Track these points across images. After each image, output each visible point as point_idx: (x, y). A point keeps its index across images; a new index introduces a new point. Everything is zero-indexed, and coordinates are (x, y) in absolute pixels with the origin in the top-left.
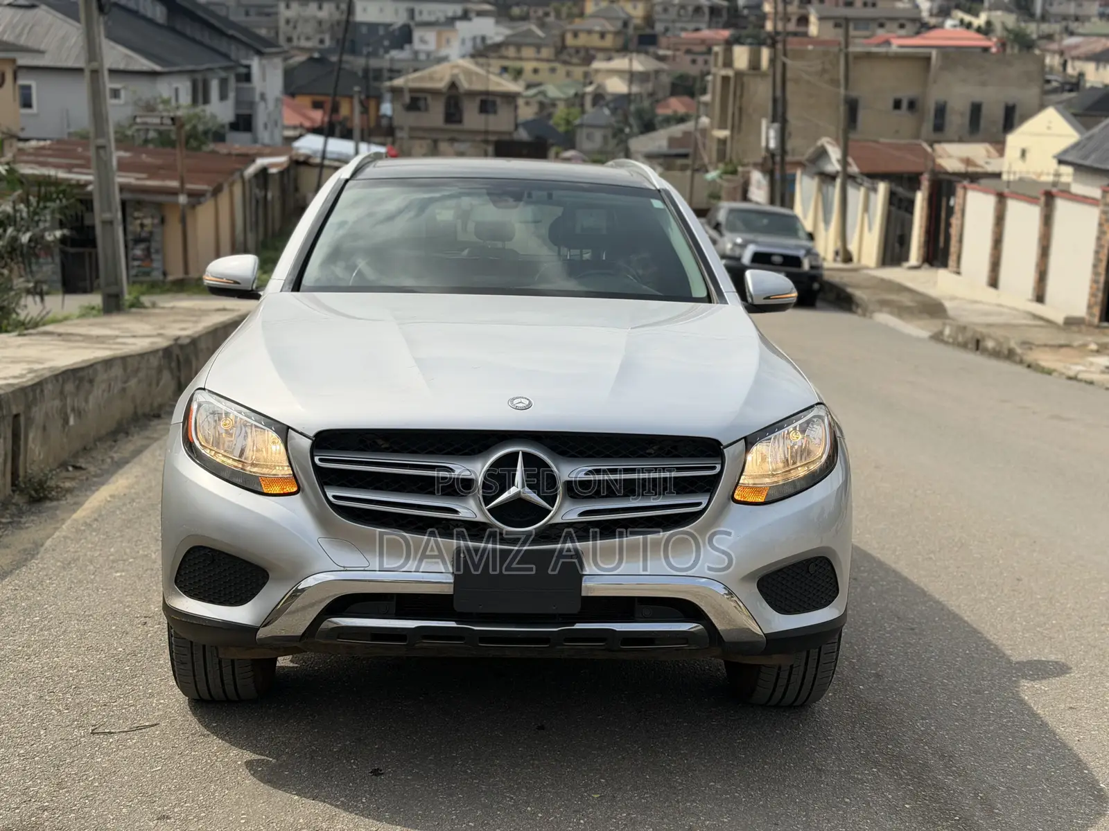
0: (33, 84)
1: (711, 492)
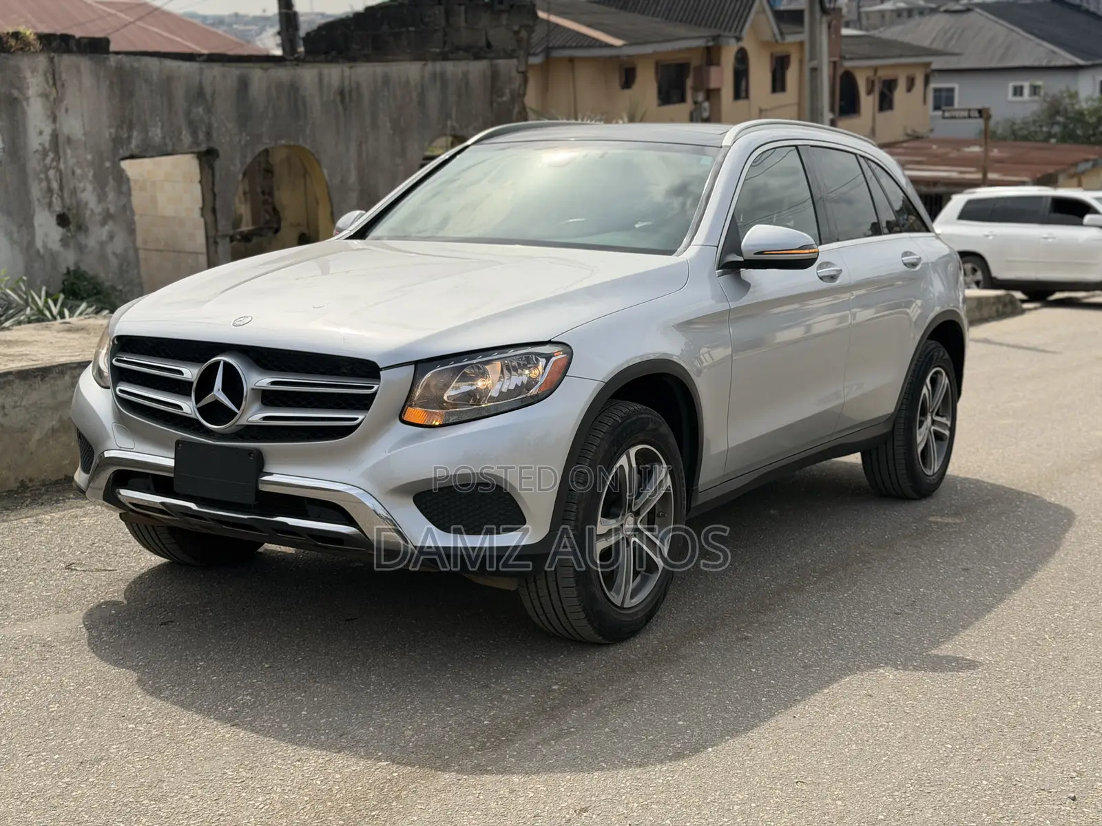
0: (956, 86)
1: (368, 409)
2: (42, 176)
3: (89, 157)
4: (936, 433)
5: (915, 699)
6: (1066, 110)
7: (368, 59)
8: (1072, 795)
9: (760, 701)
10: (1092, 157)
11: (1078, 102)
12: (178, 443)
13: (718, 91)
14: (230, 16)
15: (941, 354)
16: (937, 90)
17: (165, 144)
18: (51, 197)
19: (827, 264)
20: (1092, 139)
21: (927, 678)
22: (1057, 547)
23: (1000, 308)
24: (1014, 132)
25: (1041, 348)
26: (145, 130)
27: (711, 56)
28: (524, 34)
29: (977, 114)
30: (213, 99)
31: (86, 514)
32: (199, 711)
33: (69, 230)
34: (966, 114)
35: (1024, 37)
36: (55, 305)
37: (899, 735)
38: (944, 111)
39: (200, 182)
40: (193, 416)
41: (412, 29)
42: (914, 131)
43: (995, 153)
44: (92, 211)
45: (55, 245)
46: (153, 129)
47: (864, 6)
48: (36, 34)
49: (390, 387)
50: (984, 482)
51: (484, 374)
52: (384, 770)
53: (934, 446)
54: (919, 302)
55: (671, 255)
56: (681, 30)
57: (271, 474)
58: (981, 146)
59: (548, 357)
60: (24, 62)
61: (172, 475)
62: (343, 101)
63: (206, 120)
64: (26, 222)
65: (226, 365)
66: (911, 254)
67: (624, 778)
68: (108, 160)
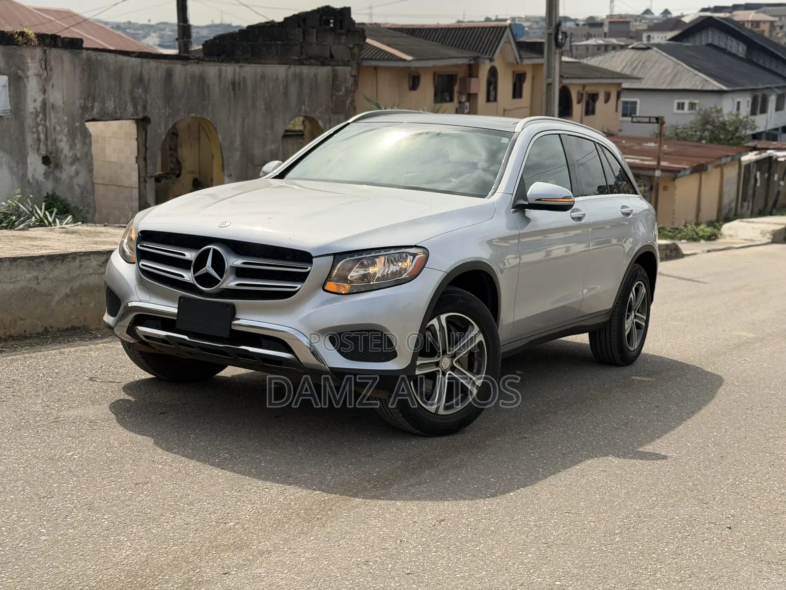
0: (638, 101)
1: (304, 282)
2: (35, 130)
3: (66, 118)
4: (637, 323)
5: (632, 474)
6: (713, 121)
7: (248, 61)
8: (729, 526)
9: (538, 471)
10: (731, 154)
11: (722, 116)
12: (180, 298)
13: (476, 95)
14: (124, 23)
15: (642, 273)
16: (625, 103)
17: (116, 113)
18: (39, 144)
19: (577, 210)
20: (731, 142)
21: (638, 462)
22: (713, 397)
23: (668, 252)
24: (677, 135)
25: (696, 280)
26: (103, 102)
27: (472, 71)
28: (356, 50)
29: (655, 121)
30: (149, 82)
31: (91, 350)
32: (198, 460)
33: (50, 167)
34: (647, 120)
35: (686, 69)
36: (51, 216)
37: (624, 492)
38: (632, 117)
39: (137, 139)
40: (191, 282)
41: (279, 42)
42: (608, 130)
43: (665, 147)
44: (66, 156)
45: (41, 178)
46: (109, 102)
47: (574, 41)
48: (36, 34)
49: (318, 268)
50: (665, 358)
51: (374, 264)
52: (318, 495)
53: (635, 331)
54: (631, 240)
55: (484, 198)
56: (452, 52)
57: (239, 319)
58: (655, 143)
59: (414, 255)
60: (27, 52)
61: (175, 318)
62: (234, 89)
63: (144, 97)
64: (22, 160)
65: (215, 250)
66: (627, 207)
67: (464, 505)
68: (78, 121)
